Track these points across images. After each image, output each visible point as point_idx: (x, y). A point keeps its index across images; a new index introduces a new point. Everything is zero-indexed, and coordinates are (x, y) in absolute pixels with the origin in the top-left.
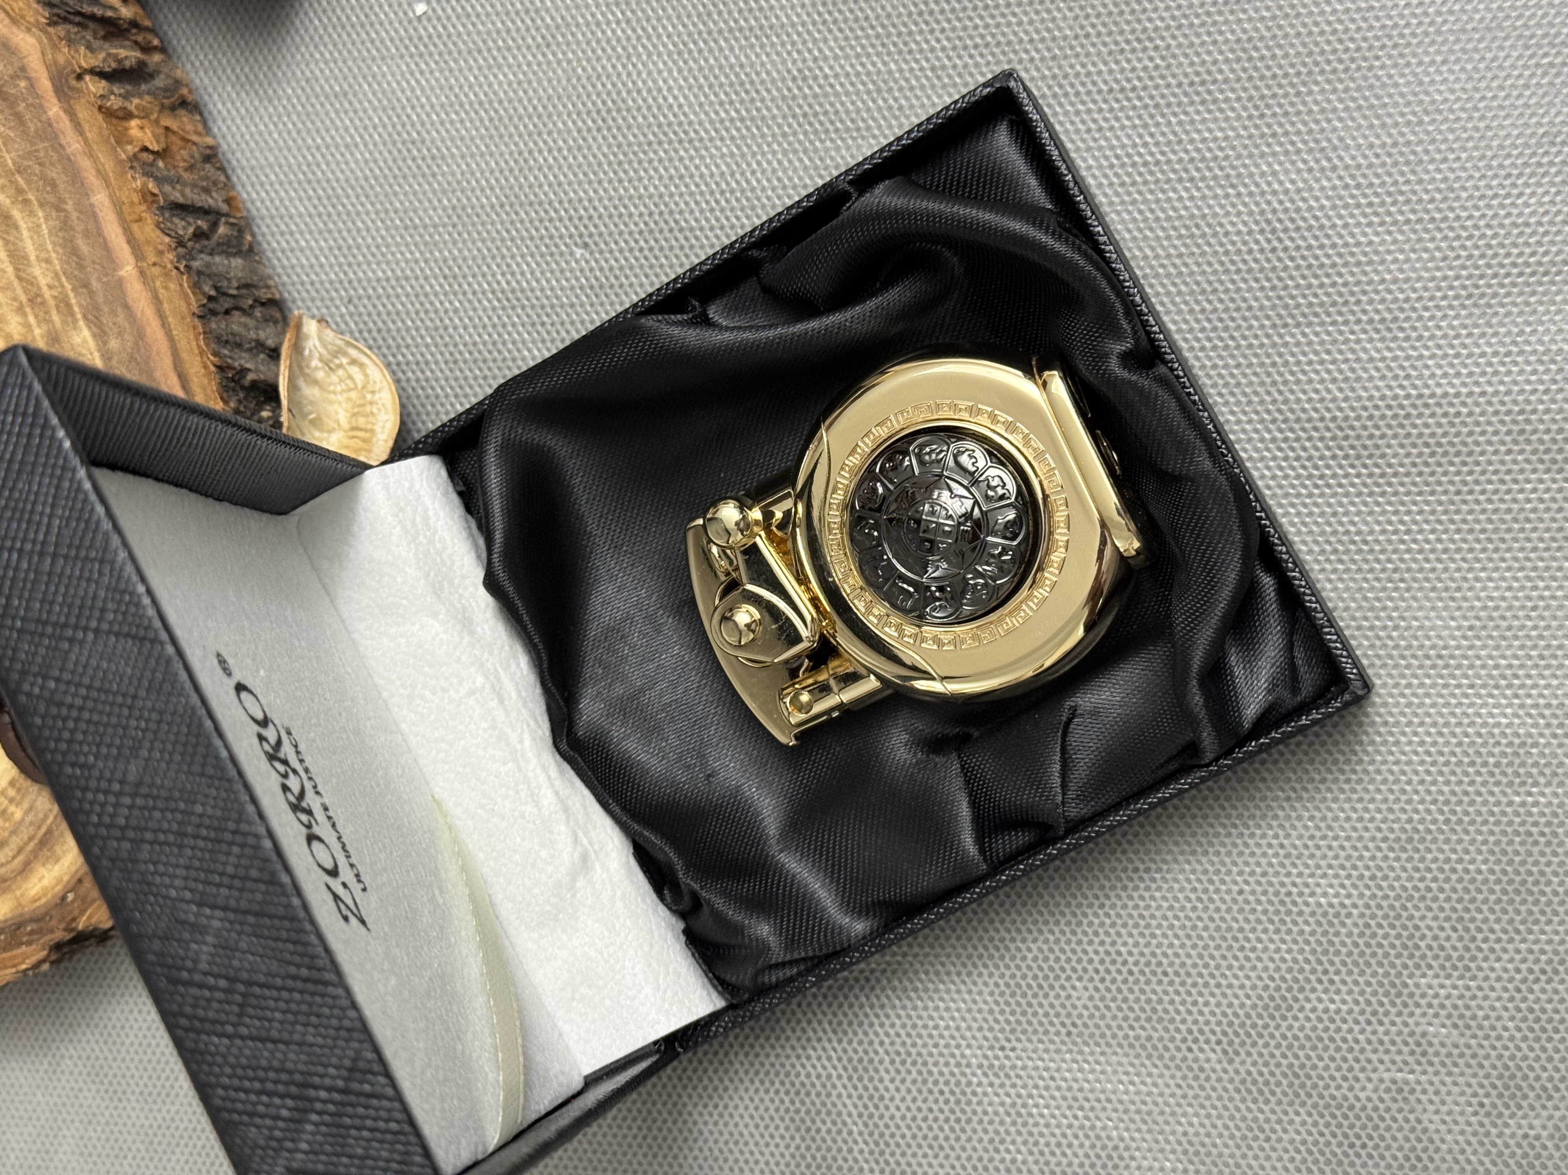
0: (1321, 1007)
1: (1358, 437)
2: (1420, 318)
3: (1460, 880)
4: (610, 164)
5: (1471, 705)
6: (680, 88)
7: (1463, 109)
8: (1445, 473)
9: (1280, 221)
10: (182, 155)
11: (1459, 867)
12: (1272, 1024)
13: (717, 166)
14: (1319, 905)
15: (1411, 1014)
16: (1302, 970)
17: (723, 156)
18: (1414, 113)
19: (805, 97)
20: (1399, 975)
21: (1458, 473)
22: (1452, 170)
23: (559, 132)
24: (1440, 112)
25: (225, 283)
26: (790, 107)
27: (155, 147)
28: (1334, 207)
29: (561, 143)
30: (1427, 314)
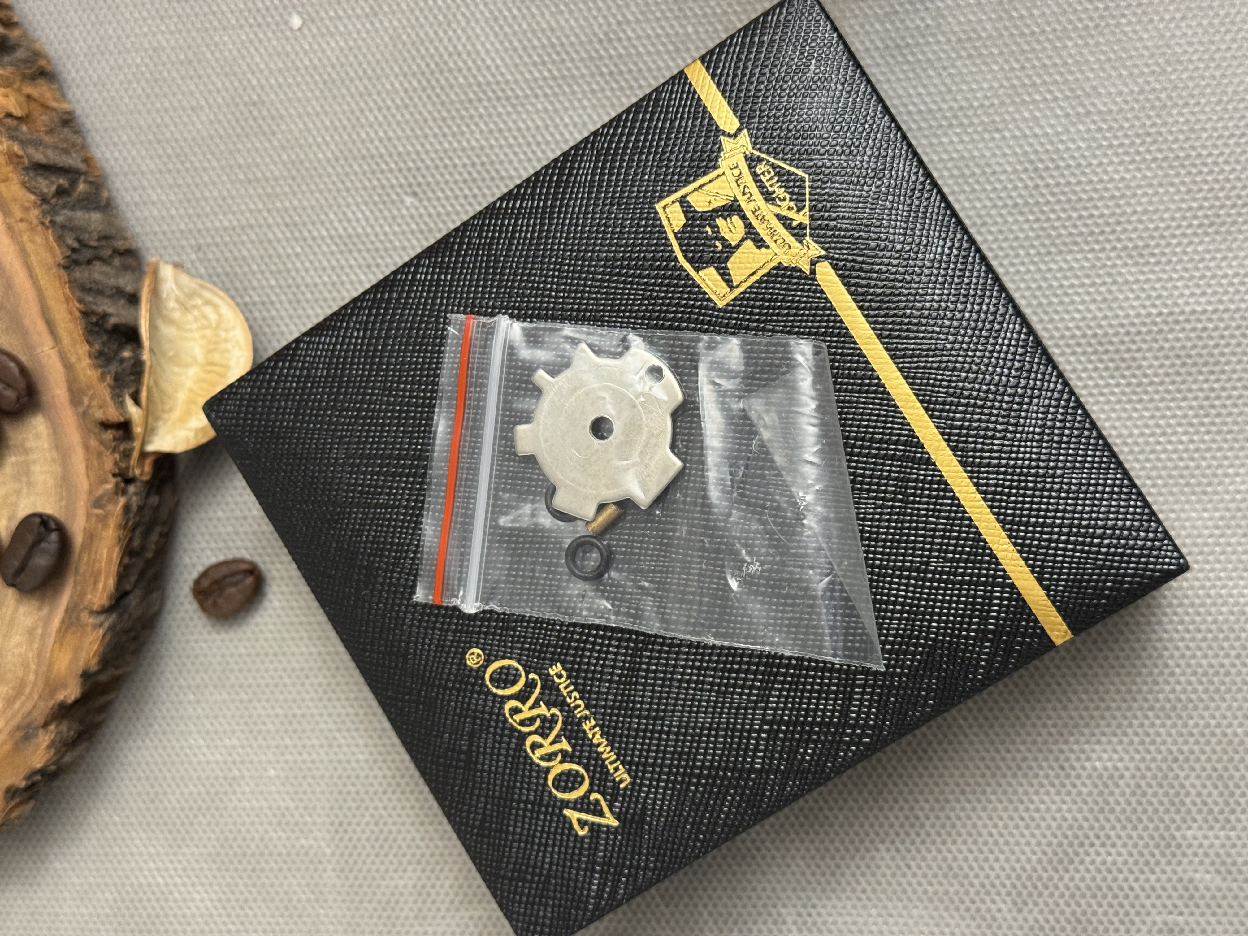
0: (1099, 859)
1: (1117, 351)
2: (1169, 245)
3: (1219, 742)
4: (435, 120)
5: (1224, 587)
6: (497, 51)
7: (1200, 60)
8: (1195, 382)
9: (1041, 161)
10: (43, 120)
11: (1218, 731)
12: (1056, 877)
13: (533, 120)
14: (1095, 769)
15: (1180, 863)
16: (1081, 828)
17: (537, 111)
18: (1158, 64)
19: (611, 57)
20: (1168, 828)
21: (1207, 381)
22: (1193, 113)
23: (388, 92)
24: (1180, 62)
25: (86, 236)
26: (597, 67)
27: (18, 112)
28: (1089, 147)
29: (389, 102)
30: (1174, 241)
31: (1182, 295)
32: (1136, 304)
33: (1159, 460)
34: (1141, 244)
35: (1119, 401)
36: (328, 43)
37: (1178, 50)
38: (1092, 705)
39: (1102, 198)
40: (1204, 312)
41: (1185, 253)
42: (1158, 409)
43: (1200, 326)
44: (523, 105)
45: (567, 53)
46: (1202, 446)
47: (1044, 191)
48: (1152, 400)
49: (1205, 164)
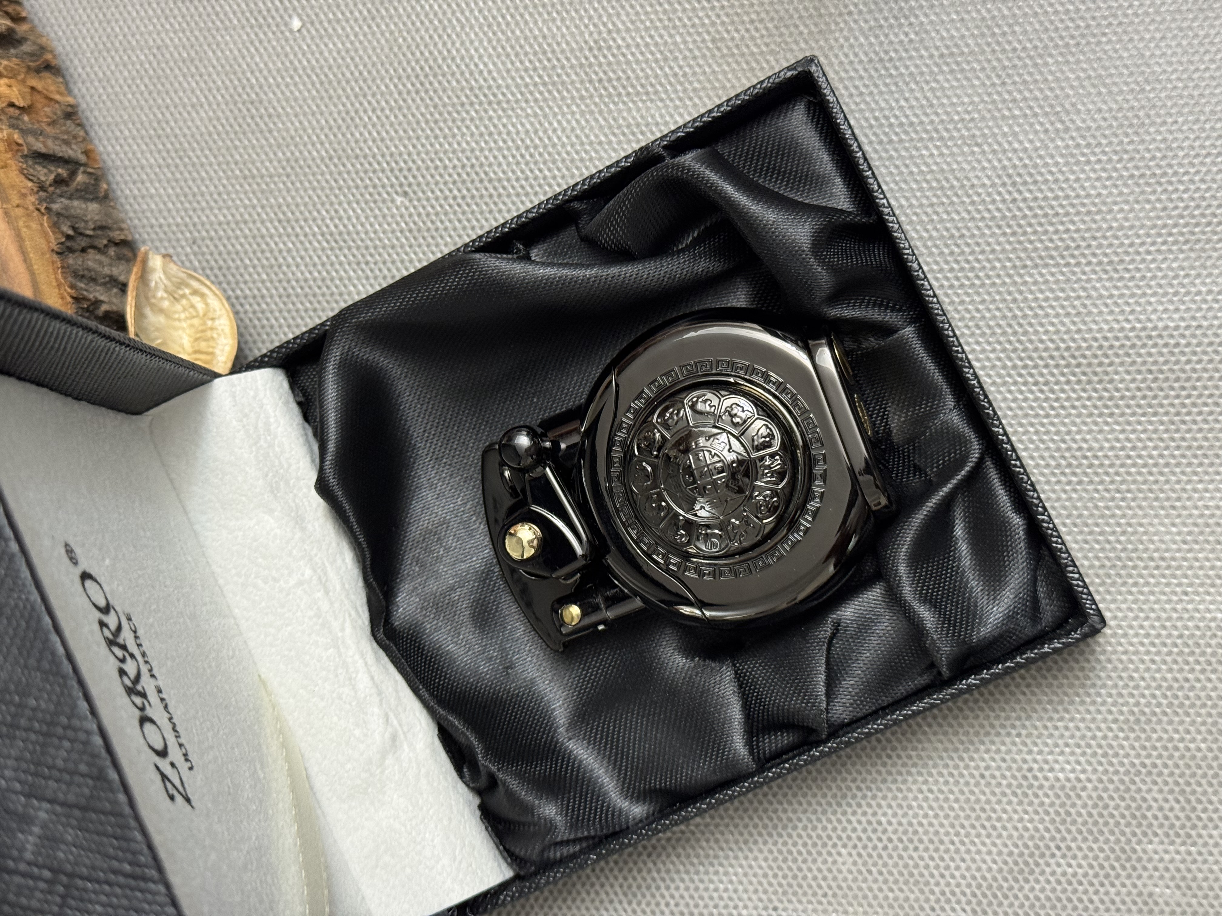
0: (1059, 871)
1: (1090, 365)
2: (1143, 261)
3: (1182, 757)
4: (427, 122)
5: (1191, 601)
6: (490, 56)
7: (1179, 79)
8: (1167, 397)
9: (1020, 175)
10: (46, 111)
11: (1181, 745)
12: (1016, 886)
13: (522, 125)
14: (1058, 779)
15: (1140, 877)
16: (1042, 838)
17: (528, 115)
18: (1137, 83)
19: (600, 65)
20: (1129, 842)
21: (1178, 397)
22: (1171, 132)
24: (1159, 81)
25: (82, 225)
26: (586, 74)
27: (21, 103)
28: (1067, 164)
29: (383, 103)
30: (1149, 257)
31: (1155, 311)
32: (1109, 318)
33: (1129, 473)
34: (1116, 259)
35: (1091, 415)
36: (326, 45)
37: (1157, 69)
38: (1056, 716)
39: (1078, 213)
40: (1177, 328)
41: (1160, 269)
42: (1129, 423)
43: (1172, 342)
44: (513, 110)
45: (558, 60)
46: (1172, 461)
47: (1021, 205)
48: (1123, 415)
49: (1181, 182)
